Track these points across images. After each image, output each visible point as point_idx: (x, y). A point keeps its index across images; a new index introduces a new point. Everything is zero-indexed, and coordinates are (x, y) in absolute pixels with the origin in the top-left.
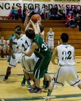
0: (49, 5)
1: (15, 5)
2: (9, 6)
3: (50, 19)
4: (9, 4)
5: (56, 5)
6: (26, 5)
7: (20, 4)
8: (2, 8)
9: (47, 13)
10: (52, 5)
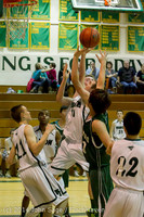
0: (116, 61)
1: (42, 60)
2: (29, 62)
3: (119, 93)
4: (28, 59)
5: (132, 61)
6: (64, 61)
7: (52, 59)
8: (14, 68)
9: (111, 79)
10: (122, 61)
